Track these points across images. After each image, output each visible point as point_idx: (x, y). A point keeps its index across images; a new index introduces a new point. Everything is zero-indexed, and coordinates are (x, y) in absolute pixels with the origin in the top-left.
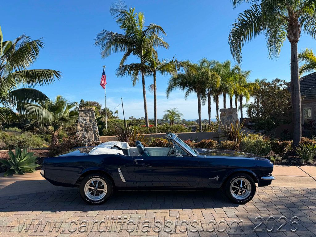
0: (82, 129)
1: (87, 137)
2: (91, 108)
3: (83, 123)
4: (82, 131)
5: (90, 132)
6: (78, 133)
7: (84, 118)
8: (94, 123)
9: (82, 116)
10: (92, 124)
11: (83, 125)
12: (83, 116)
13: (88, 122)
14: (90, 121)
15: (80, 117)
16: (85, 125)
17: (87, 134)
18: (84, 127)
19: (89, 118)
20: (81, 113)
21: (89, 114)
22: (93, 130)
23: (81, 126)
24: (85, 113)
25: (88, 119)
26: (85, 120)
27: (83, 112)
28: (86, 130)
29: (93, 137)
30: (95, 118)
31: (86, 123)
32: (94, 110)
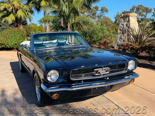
0: (120, 32)
1: (123, 38)
2: (128, 15)
3: (121, 27)
4: (120, 33)
5: (125, 34)
6: (118, 35)
7: (123, 23)
9: (121, 22)
10: (127, 28)
14: (127, 25)
15: (120, 23)
16: (123, 28)
17: (123, 36)
18: (122, 31)
19: (126, 23)
20: (121, 19)
21: (126, 19)
22: (127, 33)
23: (120, 30)
24: (124, 20)
25: (125, 24)
26: (123, 25)
27: (122, 19)
28: (123, 33)
29: (127, 38)
30: (130, 22)
31: (123, 27)
32: (131, 15)
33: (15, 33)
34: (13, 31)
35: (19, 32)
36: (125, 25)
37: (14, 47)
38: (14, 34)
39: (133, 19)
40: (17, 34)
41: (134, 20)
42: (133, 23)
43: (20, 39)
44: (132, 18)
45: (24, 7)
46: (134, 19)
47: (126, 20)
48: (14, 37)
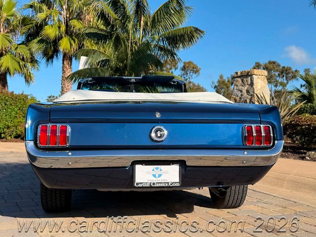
2: (249, 72)
7: (240, 87)
8: (252, 95)
9: (237, 86)
10: (250, 97)
11: (238, 99)
12: (239, 85)
13: (245, 94)
14: (248, 92)
15: (235, 87)
16: (240, 98)
19: (246, 88)
20: (237, 81)
21: (247, 81)
24: (242, 81)
25: (244, 89)
26: (241, 91)
30: (254, 86)
31: (242, 95)
32: (255, 73)
33: (8, 103)
34: (3, 98)
35: (16, 101)
36: (244, 91)
37: (3, 133)
38: (6, 104)
39: (259, 80)
40: (11, 105)
41: (262, 82)
42: (260, 88)
43: (16, 117)
44: (258, 78)
45: (19, 51)
46: (261, 80)
47: (246, 83)
48: (4, 111)
